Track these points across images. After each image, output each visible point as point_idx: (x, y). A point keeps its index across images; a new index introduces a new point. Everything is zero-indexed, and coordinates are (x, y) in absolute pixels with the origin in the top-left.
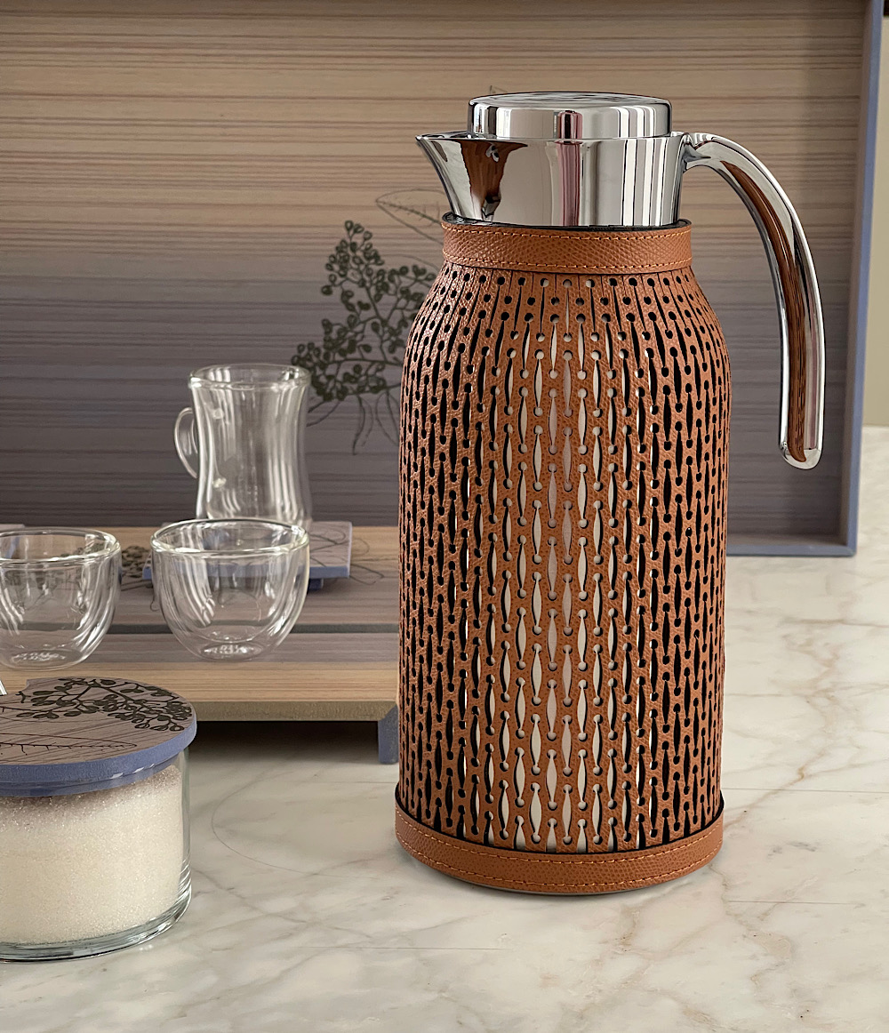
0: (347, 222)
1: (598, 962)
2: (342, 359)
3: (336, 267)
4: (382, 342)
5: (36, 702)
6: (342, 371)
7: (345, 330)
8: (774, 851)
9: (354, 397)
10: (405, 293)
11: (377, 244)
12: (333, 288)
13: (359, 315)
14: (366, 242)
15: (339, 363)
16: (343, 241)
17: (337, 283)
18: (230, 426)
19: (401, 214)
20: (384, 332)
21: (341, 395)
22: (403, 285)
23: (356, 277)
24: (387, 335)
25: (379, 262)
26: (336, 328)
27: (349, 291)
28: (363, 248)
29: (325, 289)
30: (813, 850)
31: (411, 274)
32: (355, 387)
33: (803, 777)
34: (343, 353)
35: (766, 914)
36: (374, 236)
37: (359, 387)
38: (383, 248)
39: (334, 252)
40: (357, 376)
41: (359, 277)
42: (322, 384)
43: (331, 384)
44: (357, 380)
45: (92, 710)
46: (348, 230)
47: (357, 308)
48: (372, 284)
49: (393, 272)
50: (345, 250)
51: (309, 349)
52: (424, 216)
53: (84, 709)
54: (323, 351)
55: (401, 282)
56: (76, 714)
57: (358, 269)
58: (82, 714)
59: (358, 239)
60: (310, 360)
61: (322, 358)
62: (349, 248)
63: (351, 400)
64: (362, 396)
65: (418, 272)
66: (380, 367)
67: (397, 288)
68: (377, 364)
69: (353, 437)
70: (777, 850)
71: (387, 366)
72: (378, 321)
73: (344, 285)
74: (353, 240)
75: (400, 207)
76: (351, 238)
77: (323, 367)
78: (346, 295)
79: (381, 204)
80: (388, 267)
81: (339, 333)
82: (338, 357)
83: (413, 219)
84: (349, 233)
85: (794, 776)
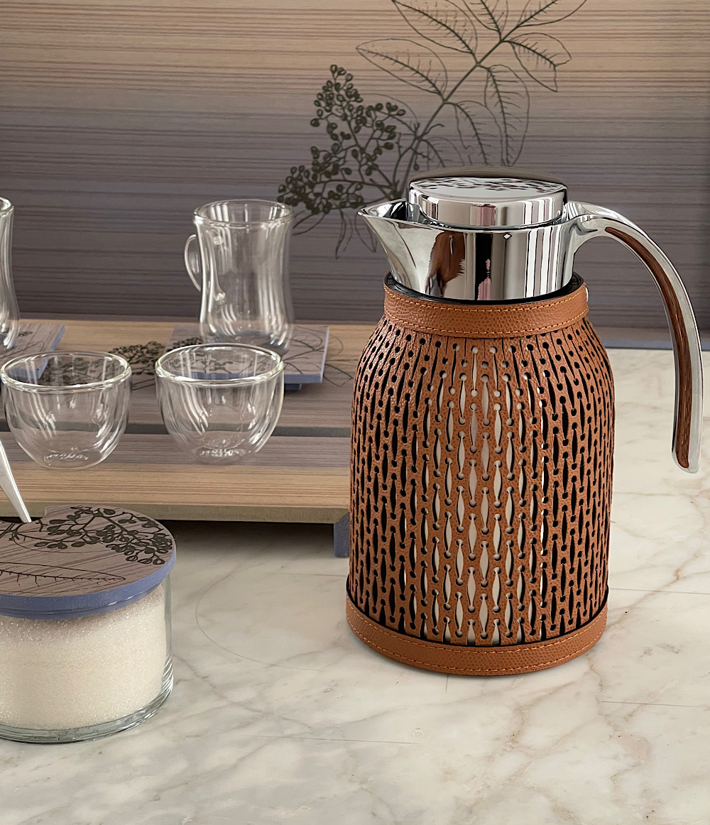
0: (332, 66)
1: (490, 759)
2: (327, 179)
3: (323, 104)
4: (361, 166)
5: (52, 531)
6: (327, 190)
7: (329, 155)
8: (645, 653)
9: (337, 211)
10: (380, 125)
11: (357, 85)
12: (320, 121)
13: (341, 143)
14: (348, 83)
15: (325, 183)
16: (329, 81)
17: (323, 117)
18: (227, 251)
19: (377, 60)
20: (362, 159)
21: (326, 210)
22: (377, 119)
23: (339, 112)
24: (364, 160)
25: (359, 100)
26: (322, 154)
27: (334, 124)
28: (345, 88)
29: (313, 122)
30: (677, 653)
31: (385, 110)
32: (338, 202)
33: (678, 579)
34: (328, 175)
35: (631, 715)
36: (354, 78)
37: (341, 204)
38: (363, 88)
39: (321, 91)
40: (340, 194)
41: (342, 111)
42: (311, 200)
43: (318, 201)
44: (339, 198)
45: (94, 541)
46: (333, 72)
47: (340, 138)
48: (352, 119)
49: (370, 108)
50: (330, 89)
51: (301, 171)
52: (396, 61)
53: (88, 540)
54: (312, 173)
55: (376, 117)
56: (81, 545)
57: (341, 106)
58: (86, 545)
59: (341, 80)
60: (301, 180)
61: (310, 179)
62: (333, 88)
63: (335, 214)
64: (343, 210)
65: (391, 108)
66: (359, 187)
67: (373, 121)
68: (356, 184)
69: (336, 244)
70: (648, 652)
71: (365, 186)
72: (358, 149)
73: (329, 118)
74: (337, 81)
75: (377, 54)
76: (335, 79)
77: (312, 186)
78: (331, 127)
79: (360, 51)
80: (366, 104)
81: (325, 158)
82: (324, 179)
83: (387, 64)
84: (333, 75)
85: (671, 577)
